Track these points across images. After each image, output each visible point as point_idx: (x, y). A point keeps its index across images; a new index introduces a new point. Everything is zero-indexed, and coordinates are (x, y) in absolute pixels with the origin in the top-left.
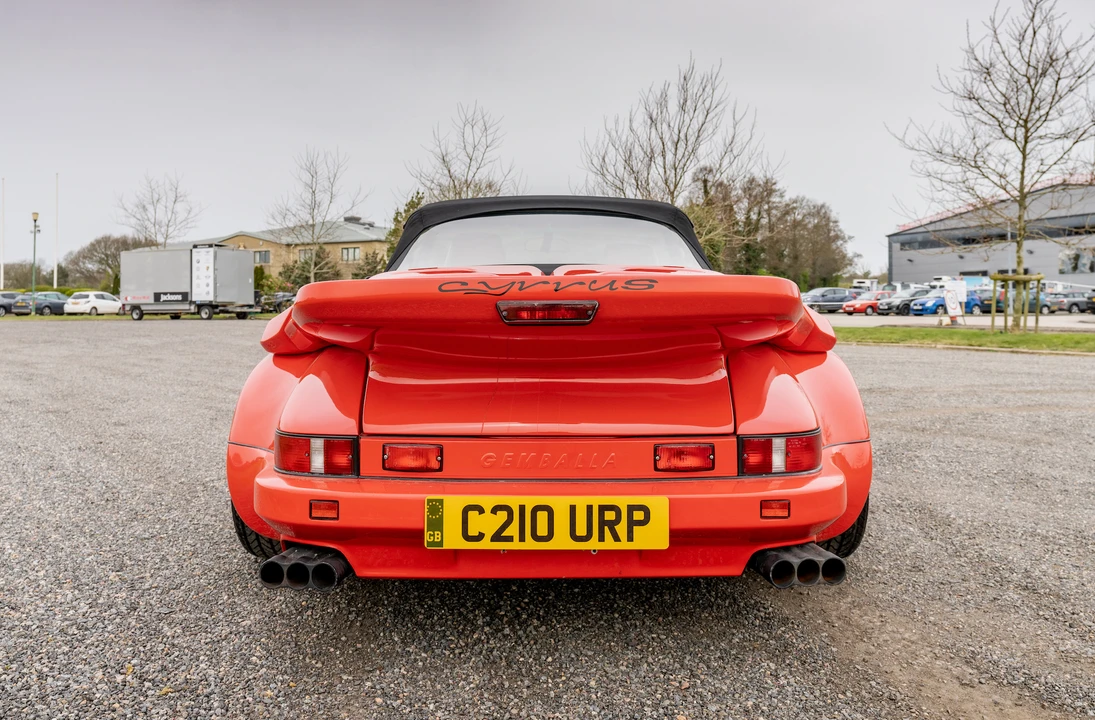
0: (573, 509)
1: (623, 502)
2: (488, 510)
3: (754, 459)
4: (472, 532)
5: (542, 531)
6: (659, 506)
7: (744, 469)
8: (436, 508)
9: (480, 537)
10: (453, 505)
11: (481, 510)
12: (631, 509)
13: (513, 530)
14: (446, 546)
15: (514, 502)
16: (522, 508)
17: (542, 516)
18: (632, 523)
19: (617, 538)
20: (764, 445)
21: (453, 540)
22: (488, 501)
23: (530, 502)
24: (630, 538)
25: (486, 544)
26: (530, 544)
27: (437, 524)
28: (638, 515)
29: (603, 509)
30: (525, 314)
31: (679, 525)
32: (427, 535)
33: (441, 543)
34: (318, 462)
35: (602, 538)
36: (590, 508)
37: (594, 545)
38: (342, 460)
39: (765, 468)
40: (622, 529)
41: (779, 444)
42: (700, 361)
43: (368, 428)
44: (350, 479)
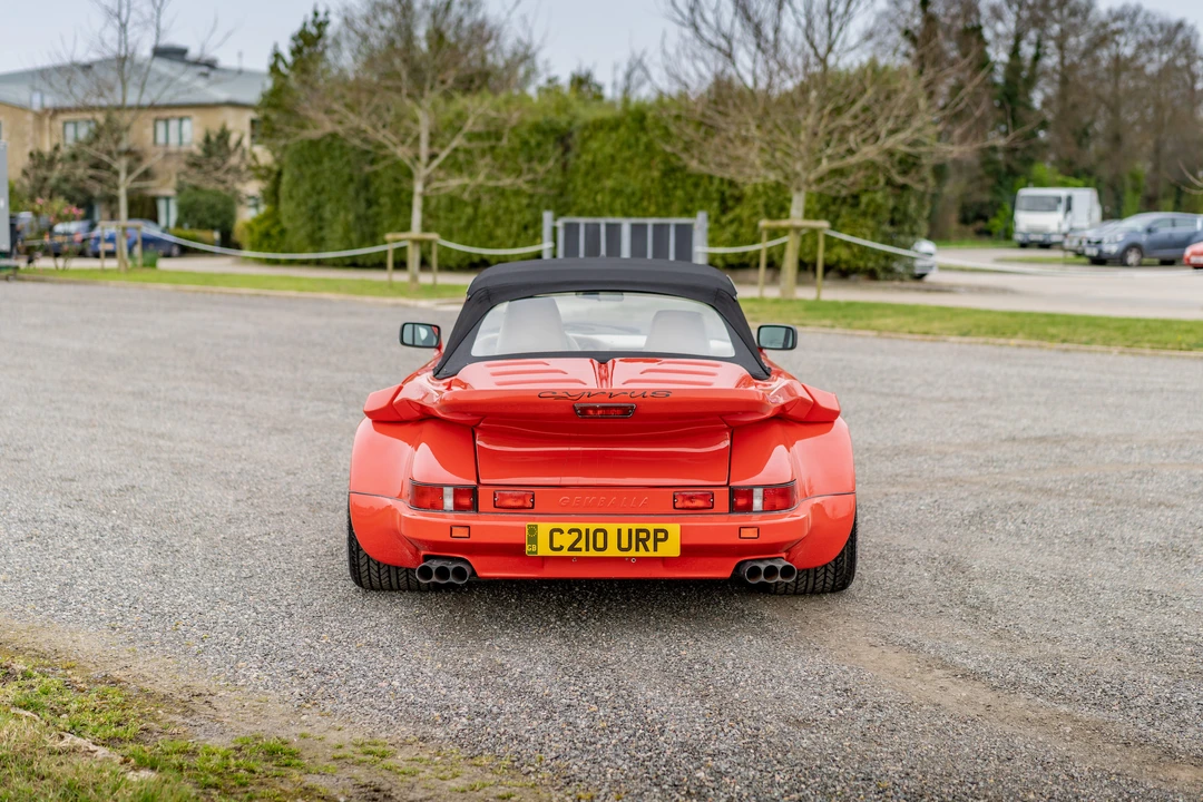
0: (619, 531)
1: (651, 527)
2: (566, 531)
3: (741, 502)
4: (556, 545)
5: (600, 544)
6: (674, 529)
7: (734, 508)
8: (533, 530)
9: (561, 548)
10: (544, 529)
11: (561, 532)
12: (656, 531)
13: (582, 544)
14: (539, 554)
15: (582, 527)
16: (587, 530)
17: (600, 536)
18: (656, 540)
19: (647, 549)
20: (748, 493)
21: (543, 550)
22: (566, 526)
23: (593, 527)
24: (655, 550)
25: (565, 553)
26: (592, 553)
27: (534, 540)
28: (661, 535)
29: (638, 531)
30: (591, 412)
31: (687, 542)
32: (527, 547)
33: (536, 552)
34: (449, 502)
35: (637, 549)
36: (630, 531)
37: (632, 553)
38: (466, 501)
39: (748, 508)
40: (650, 544)
41: (758, 492)
42: (711, 436)
43: (482, 481)
44: (472, 514)
